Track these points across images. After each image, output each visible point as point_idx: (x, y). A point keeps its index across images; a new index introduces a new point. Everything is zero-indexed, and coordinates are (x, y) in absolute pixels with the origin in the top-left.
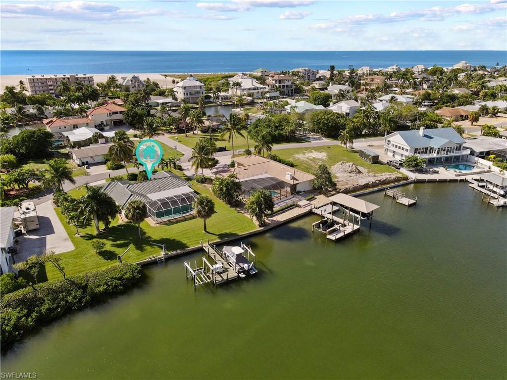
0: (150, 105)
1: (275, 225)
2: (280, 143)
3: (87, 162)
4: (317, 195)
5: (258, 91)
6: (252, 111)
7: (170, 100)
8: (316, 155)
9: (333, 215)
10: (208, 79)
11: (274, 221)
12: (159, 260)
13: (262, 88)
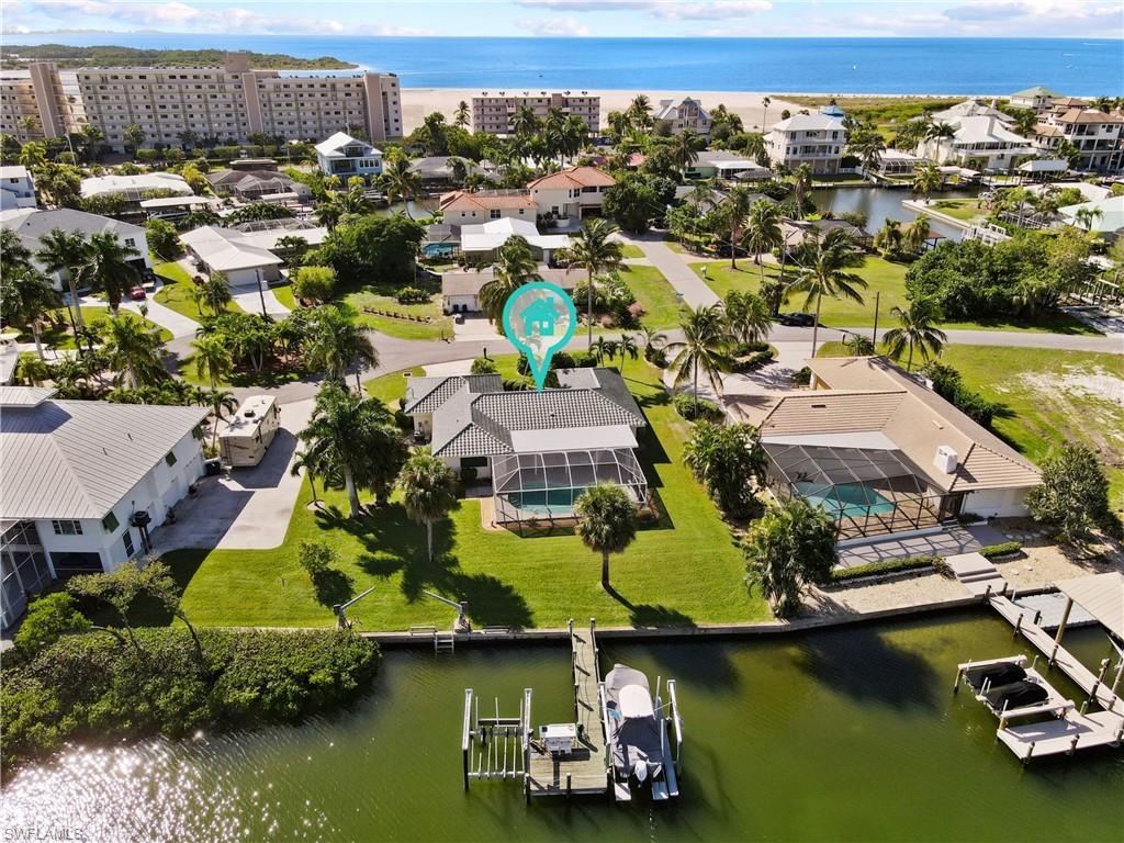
0: (697, 171)
1: (831, 620)
2: (995, 326)
3: (465, 306)
4: (1033, 544)
5: (1002, 151)
6: (962, 209)
7: (750, 163)
8: (1101, 387)
9: (1062, 643)
10: (884, 111)
11: (835, 606)
12: (439, 644)
13: (1018, 145)
